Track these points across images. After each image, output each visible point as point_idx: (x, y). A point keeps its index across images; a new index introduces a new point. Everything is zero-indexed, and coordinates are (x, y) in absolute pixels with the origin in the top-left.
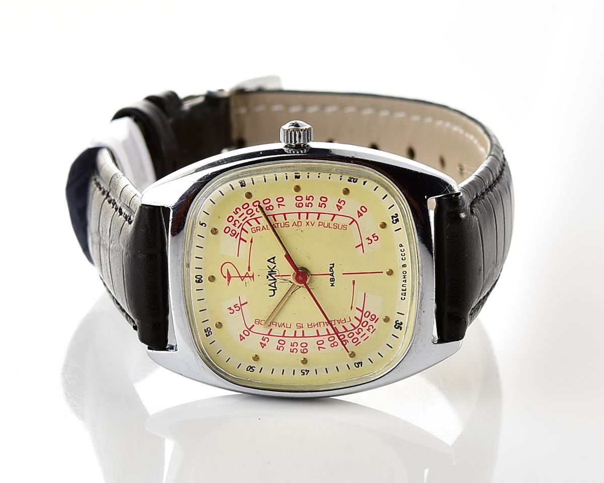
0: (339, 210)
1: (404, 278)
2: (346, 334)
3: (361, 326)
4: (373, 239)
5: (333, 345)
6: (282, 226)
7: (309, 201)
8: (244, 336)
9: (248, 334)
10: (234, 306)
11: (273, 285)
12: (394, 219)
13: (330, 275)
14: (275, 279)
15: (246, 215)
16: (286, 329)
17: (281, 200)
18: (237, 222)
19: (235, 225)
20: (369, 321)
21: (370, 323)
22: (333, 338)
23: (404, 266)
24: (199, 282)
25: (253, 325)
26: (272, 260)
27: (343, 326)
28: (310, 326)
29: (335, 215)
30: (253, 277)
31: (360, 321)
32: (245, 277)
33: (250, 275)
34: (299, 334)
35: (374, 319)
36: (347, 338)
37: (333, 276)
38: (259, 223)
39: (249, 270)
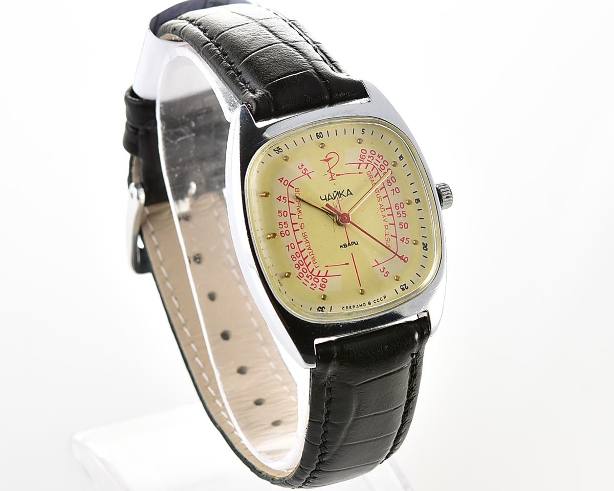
0: (401, 240)
1: (360, 306)
2: (305, 266)
3: (313, 277)
4: (384, 273)
5: (293, 257)
6: (378, 196)
7: (402, 214)
8: (283, 181)
9: (286, 184)
10: (306, 169)
11: (330, 198)
12: (404, 287)
13: (349, 243)
14: (335, 198)
15: (379, 164)
16: (297, 215)
17: (398, 191)
18: (372, 158)
19: (369, 157)
20: (320, 283)
21: (318, 284)
22: (298, 256)
23: (369, 303)
24: (317, 136)
25: (293, 187)
26: (349, 193)
27: (310, 263)
28: (304, 235)
29: (396, 237)
30: (333, 179)
31: (318, 276)
32: (331, 173)
33: (333, 177)
34: (296, 227)
35: (322, 287)
36: (301, 267)
37: (348, 245)
38: (375, 177)
39: (337, 175)
